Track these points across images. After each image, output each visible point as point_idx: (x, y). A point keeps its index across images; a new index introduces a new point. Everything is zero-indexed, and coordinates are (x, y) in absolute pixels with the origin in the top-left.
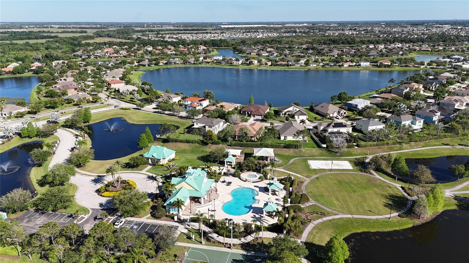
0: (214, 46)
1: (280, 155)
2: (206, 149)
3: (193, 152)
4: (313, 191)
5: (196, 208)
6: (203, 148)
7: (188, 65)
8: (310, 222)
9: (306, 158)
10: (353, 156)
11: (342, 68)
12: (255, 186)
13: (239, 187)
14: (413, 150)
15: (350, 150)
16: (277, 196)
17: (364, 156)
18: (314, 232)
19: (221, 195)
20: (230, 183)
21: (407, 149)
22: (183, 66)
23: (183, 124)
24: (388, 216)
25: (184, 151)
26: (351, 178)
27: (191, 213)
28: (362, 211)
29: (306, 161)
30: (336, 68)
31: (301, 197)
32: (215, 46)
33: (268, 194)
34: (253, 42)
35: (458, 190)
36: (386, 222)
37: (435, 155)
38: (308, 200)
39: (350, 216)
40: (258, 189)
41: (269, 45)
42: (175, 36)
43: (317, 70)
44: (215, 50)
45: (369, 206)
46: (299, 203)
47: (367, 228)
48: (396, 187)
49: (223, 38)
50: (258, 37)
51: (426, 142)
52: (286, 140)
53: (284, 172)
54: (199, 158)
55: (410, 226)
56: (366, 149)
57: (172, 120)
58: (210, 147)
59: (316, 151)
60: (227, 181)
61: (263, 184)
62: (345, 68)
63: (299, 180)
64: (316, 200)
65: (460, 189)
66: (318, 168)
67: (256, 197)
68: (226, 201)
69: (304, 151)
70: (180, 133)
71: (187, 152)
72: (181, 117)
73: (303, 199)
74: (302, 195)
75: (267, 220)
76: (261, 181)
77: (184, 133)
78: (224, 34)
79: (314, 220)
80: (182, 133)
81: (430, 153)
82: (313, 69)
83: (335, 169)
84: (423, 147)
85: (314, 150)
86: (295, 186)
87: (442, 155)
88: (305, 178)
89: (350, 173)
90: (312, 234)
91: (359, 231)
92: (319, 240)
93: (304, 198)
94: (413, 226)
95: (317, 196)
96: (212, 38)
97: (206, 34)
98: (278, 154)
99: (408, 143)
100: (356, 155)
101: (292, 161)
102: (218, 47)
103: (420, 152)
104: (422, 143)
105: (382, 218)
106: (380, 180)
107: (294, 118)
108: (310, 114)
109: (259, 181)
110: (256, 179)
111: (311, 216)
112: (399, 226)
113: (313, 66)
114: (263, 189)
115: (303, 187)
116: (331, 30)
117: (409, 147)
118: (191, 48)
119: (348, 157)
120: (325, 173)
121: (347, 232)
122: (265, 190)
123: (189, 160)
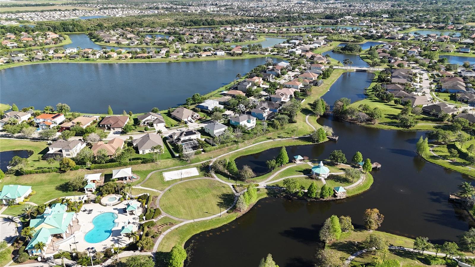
0: (65, 32)
1: (138, 171)
2: (65, 177)
3: (51, 182)
4: (165, 203)
5: (59, 244)
6: (62, 176)
7: (35, 62)
8: (161, 234)
9: (161, 170)
10: (201, 162)
11: (201, 59)
12: (114, 209)
13: (100, 213)
14: (246, 148)
15: (198, 156)
16: (135, 215)
17: (210, 160)
18: (164, 242)
19: (82, 225)
20: (91, 210)
21: (242, 147)
22: (29, 63)
23: (37, 148)
24: (219, 214)
25: (41, 183)
26: (197, 184)
27: (54, 250)
28: (201, 215)
29: (161, 173)
30: (196, 59)
31: (154, 213)
32: (67, 31)
33: (127, 215)
34: (111, 25)
35: (270, 181)
36: (218, 220)
37: (261, 149)
38: (160, 213)
39: (192, 221)
40: (117, 212)
41: (129, 29)
42: (14, 17)
43: (178, 61)
44: (67, 36)
45: (207, 208)
46: (153, 218)
47: (204, 228)
48: (229, 186)
49: (76, 18)
50: (117, 16)
51: (256, 139)
52: (145, 154)
53: (141, 189)
54: (58, 188)
55: (234, 219)
56: (211, 153)
57: (23, 145)
58: (69, 174)
59: (170, 162)
60: (88, 209)
61: (122, 206)
62: (202, 59)
63: (154, 195)
64: (167, 212)
65: (272, 179)
66: (171, 179)
67: (116, 221)
68: (87, 231)
69: (159, 164)
70: (34, 161)
71: (45, 183)
72: (34, 139)
73: (156, 214)
74: (155, 210)
75: (125, 241)
76: (120, 203)
77: (39, 161)
78: (77, 12)
79: (164, 231)
80: (37, 161)
81: (258, 148)
82: (174, 61)
83: (185, 178)
84: (254, 143)
85: (169, 161)
86: (150, 202)
87: (266, 149)
88: (159, 191)
89: (196, 180)
90: (162, 244)
91: (198, 232)
92: (167, 249)
93: (156, 212)
94: (236, 218)
95: (168, 207)
96: (62, 19)
97: (54, 12)
98: (137, 171)
99: (243, 142)
100: (203, 160)
101: (148, 176)
102: (70, 31)
103: (251, 149)
104: (253, 141)
105: (215, 218)
106: (218, 181)
107: (153, 127)
108: (167, 120)
109: (119, 203)
110: (116, 201)
111: (162, 228)
112: (227, 221)
113: (173, 57)
114: (123, 210)
115: (157, 202)
116: (193, 6)
117: (243, 146)
118: (37, 36)
119: (196, 164)
120: (176, 184)
121: (189, 235)
122: (124, 211)
123: (48, 192)
